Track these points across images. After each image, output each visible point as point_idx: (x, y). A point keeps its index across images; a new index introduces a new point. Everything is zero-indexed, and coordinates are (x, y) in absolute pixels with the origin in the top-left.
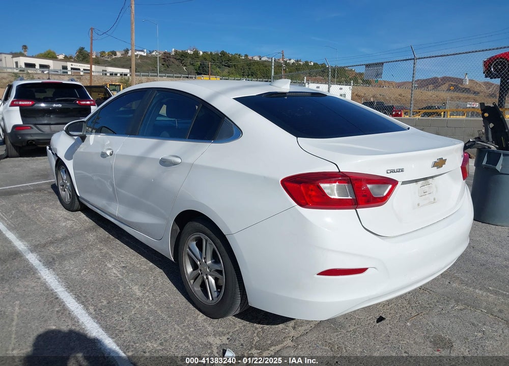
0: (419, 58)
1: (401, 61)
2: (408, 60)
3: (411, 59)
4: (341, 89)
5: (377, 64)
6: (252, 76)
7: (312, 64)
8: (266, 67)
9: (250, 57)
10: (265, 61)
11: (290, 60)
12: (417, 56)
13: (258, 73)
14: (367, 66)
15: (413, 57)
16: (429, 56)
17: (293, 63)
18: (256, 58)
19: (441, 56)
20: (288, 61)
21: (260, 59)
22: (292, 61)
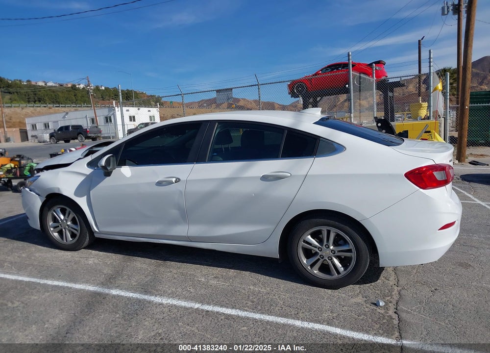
0: (262, 85)
1: (248, 86)
2: (253, 86)
3: (255, 85)
4: (149, 111)
5: (226, 90)
6: (40, 101)
7: (103, 88)
8: (54, 92)
9: (33, 83)
10: (52, 86)
11: (79, 85)
12: (260, 83)
13: (46, 98)
14: (218, 91)
15: (257, 83)
16: (270, 82)
17: (83, 88)
18: (41, 84)
19: (279, 82)
20: (77, 86)
21: (46, 84)
22: (82, 86)
